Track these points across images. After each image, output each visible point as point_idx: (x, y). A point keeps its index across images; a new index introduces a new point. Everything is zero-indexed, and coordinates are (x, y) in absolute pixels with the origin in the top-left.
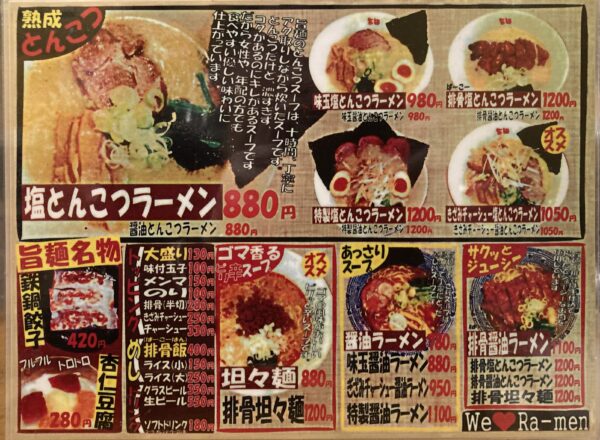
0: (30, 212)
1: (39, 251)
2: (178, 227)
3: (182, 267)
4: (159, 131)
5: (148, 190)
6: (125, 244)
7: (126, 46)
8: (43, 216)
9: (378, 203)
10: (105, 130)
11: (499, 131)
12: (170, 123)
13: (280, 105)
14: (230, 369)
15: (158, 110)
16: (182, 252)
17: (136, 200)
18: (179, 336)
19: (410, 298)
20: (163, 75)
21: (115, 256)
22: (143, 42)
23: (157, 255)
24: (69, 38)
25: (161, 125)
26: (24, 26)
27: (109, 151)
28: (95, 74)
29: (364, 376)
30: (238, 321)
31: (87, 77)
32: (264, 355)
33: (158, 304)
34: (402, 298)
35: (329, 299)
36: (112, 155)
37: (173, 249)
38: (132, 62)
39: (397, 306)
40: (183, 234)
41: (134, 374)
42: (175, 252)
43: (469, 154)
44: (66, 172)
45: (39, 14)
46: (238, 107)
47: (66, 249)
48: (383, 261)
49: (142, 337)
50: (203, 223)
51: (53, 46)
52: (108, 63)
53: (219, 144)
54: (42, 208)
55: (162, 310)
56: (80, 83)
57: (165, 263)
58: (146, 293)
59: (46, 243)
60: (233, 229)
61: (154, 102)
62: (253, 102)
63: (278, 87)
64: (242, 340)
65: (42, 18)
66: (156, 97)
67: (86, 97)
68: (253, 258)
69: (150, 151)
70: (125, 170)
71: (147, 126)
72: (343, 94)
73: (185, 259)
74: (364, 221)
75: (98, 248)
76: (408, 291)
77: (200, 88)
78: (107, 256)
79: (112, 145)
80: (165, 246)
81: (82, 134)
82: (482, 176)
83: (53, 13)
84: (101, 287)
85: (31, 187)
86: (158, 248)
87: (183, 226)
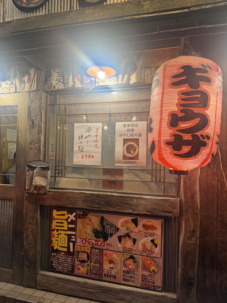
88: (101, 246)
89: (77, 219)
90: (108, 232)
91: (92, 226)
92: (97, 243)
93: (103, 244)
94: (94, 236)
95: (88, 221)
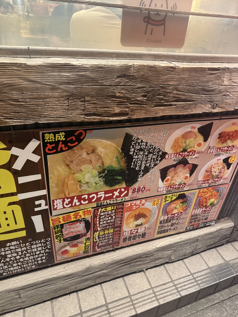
88: (121, 197)
89: (48, 156)
90: (140, 166)
91: (99, 164)
92: (111, 194)
93: (126, 192)
94: (102, 183)
95: (84, 155)
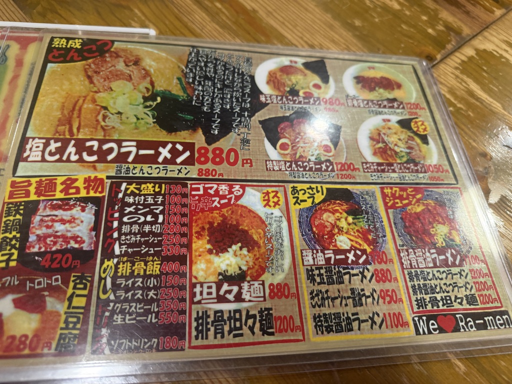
0: (28, 156)
1: (30, 185)
2: (158, 170)
3: (160, 199)
4: (146, 107)
5: (134, 143)
6: (110, 181)
7: (127, 60)
8: (39, 159)
9: (313, 159)
10: (104, 105)
11: (384, 120)
12: (155, 103)
13: (237, 99)
14: (202, 284)
15: (147, 95)
16: (160, 187)
17: (123, 150)
18: (153, 255)
19: (349, 224)
20: (152, 76)
21: (100, 190)
22: (139, 59)
23: (139, 189)
24: (85, 54)
25: (148, 104)
26: (53, 46)
27: (105, 117)
28: (101, 73)
29: (324, 288)
30: (209, 242)
31: (95, 75)
32: (233, 270)
33: (135, 228)
34: (343, 224)
35: (285, 224)
36: (107, 120)
37: (152, 185)
38: (131, 68)
39: (340, 230)
40: (162, 174)
41: (105, 292)
42: (154, 187)
43: (369, 132)
44: (67, 130)
45: (65, 41)
46: (207, 98)
47: (55, 184)
48: (323, 197)
49: (117, 256)
50: (179, 167)
51: (73, 57)
52: (113, 68)
53: (192, 118)
54: (40, 153)
55: (139, 233)
56: (90, 78)
57: (145, 195)
58: (125, 219)
59: (38, 179)
60: (204, 172)
61: (145, 90)
62: (217, 96)
63: (235, 89)
64: (213, 257)
65: (67, 43)
66: (146, 88)
67: (92, 85)
68: (221, 193)
69: (138, 119)
70: (117, 130)
71: (137, 104)
72: (280, 96)
73: (163, 192)
74: (305, 170)
75: (84, 183)
76: (346, 219)
77: (179, 85)
78: (92, 189)
79: (108, 113)
80: (146, 183)
81: (85, 106)
82: (381, 145)
83: (77, 41)
84: (83, 214)
85: (34, 139)
86: (140, 184)
87: (162, 168)
